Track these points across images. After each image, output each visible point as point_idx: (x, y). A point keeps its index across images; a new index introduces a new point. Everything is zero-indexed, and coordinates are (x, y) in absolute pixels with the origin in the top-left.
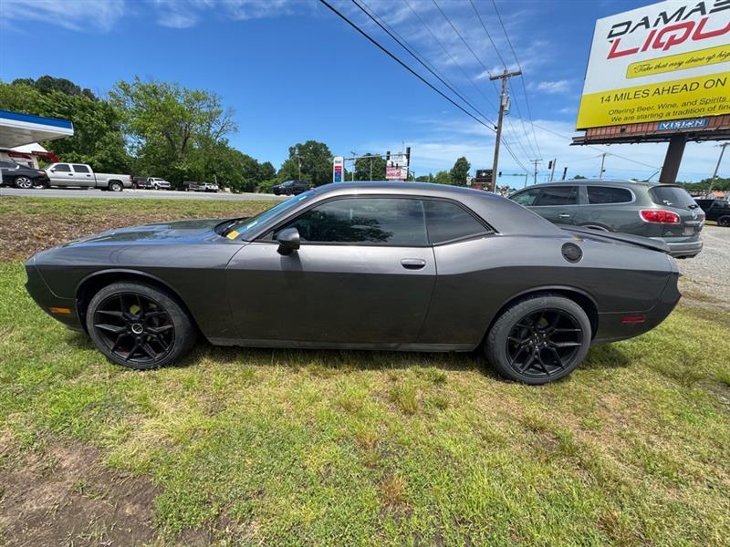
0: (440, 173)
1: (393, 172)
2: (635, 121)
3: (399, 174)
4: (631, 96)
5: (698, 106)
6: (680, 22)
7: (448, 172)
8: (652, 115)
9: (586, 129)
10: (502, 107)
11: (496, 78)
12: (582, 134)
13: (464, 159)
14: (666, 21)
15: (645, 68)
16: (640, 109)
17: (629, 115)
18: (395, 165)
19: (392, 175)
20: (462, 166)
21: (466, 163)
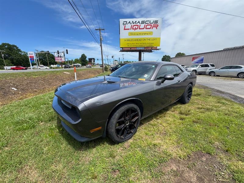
0: (76, 59)
1: (58, 59)
2: (132, 47)
3: (61, 59)
4: (130, 40)
5: (142, 44)
6: (136, 24)
7: (79, 59)
8: (135, 46)
9: (122, 48)
10: (101, 39)
11: (97, 30)
12: (122, 49)
13: (84, 54)
14: (134, 24)
15: (131, 34)
16: (133, 44)
17: (131, 45)
18: (60, 56)
19: (58, 60)
20: (83, 57)
21: (85, 56)
